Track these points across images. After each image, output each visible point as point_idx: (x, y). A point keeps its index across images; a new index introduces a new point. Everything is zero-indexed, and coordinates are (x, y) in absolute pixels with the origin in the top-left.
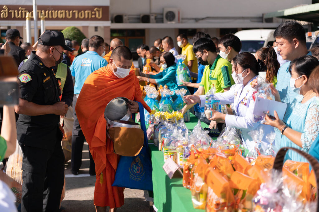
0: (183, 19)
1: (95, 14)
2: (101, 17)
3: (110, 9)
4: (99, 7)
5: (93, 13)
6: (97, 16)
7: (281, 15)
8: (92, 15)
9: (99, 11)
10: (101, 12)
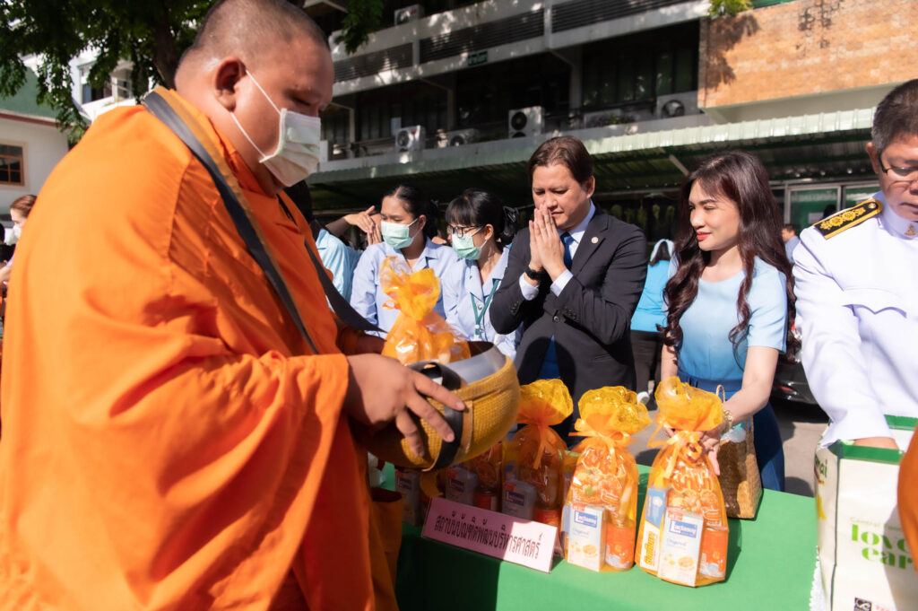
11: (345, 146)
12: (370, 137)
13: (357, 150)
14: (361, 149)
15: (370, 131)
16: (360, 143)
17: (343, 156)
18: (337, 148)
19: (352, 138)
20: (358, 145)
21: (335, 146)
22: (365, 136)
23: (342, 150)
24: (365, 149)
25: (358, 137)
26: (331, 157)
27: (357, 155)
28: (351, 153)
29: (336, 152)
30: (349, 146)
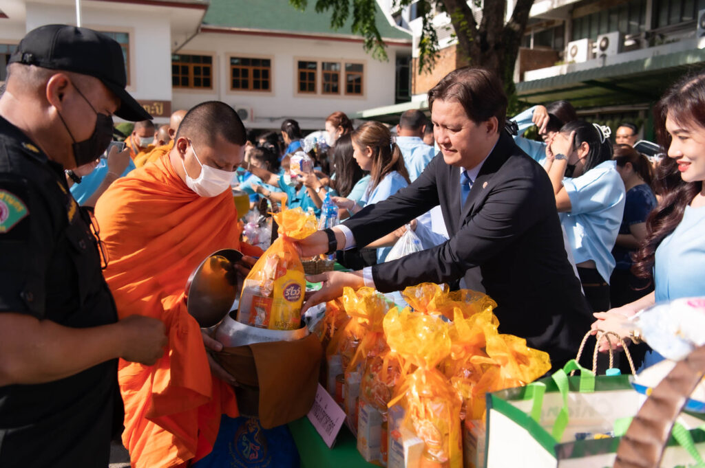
0: (256, 118)
1: (155, 110)
2: (162, 112)
3: (172, 105)
4: (159, 102)
5: (153, 108)
6: (157, 111)
7: (360, 117)
8: (151, 110)
9: (159, 107)
10: (161, 108)
11: (639, 35)
12: (669, 23)
13: (652, 39)
14: (657, 37)
15: (669, 16)
16: (657, 30)
17: (637, 46)
18: (630, 39)
19: (647, 26)
20: (654, 33)
21: (627, 37)
22: (663, 22)
23: (636, 40)
24: (662, 37)
25: (655, 23)
26: (622, 49)
27: (652, 44)
28: (645, 43)
29: (628, 43)
30: (643, 35)
